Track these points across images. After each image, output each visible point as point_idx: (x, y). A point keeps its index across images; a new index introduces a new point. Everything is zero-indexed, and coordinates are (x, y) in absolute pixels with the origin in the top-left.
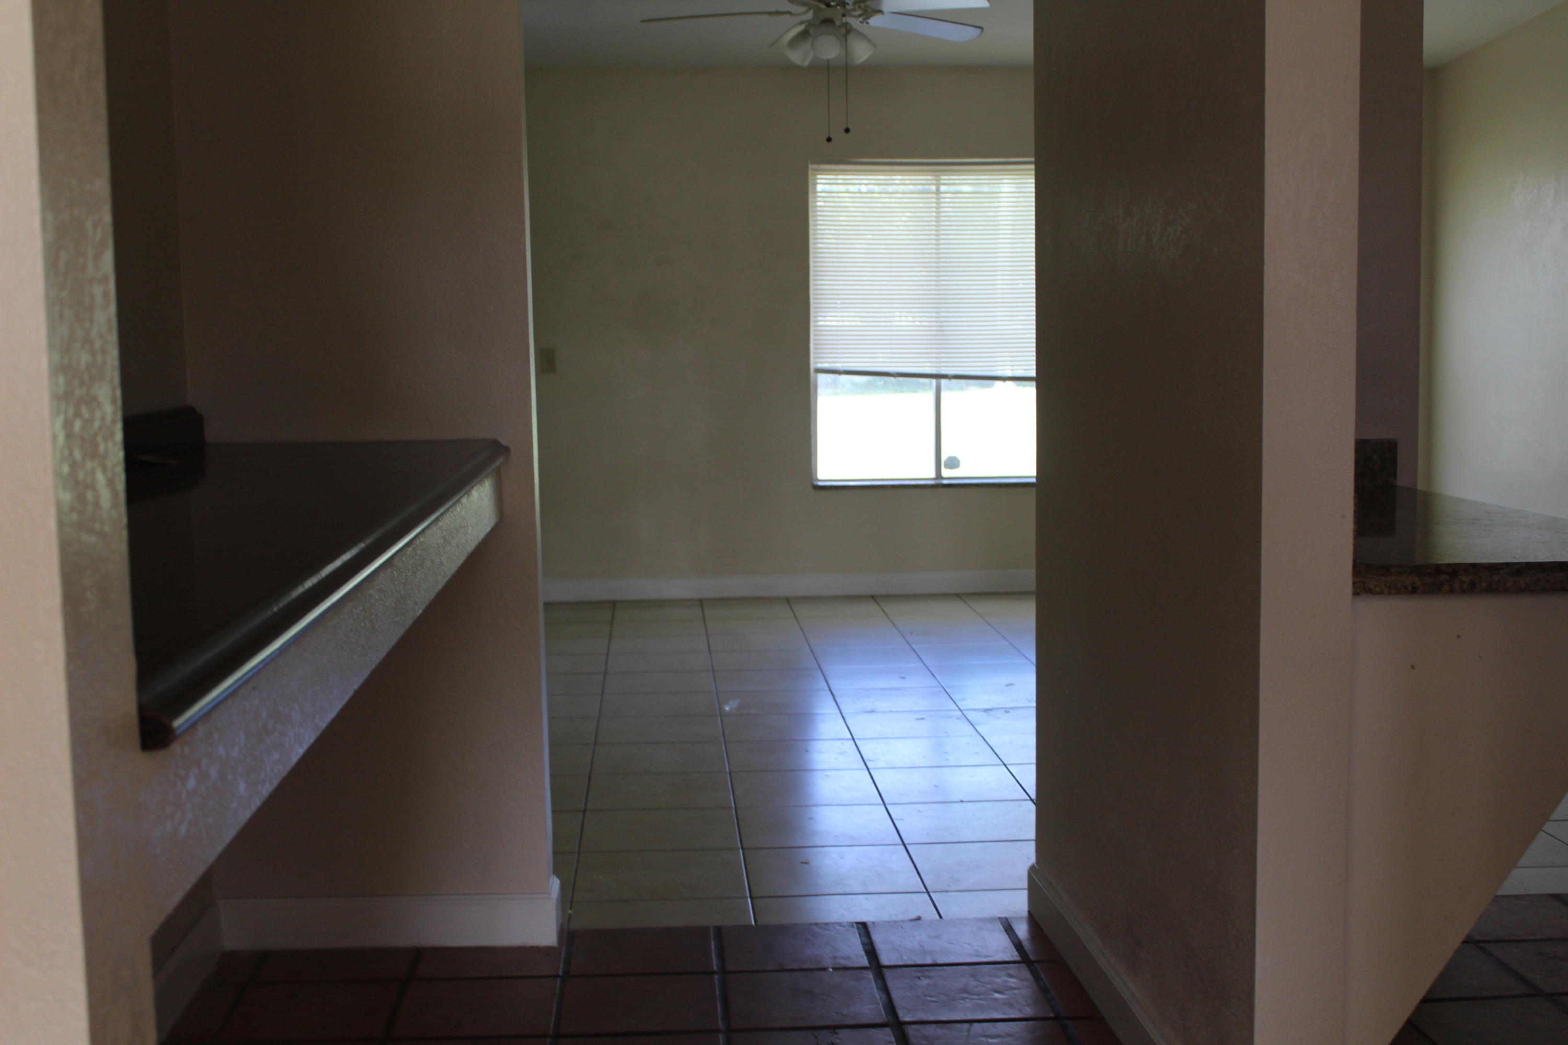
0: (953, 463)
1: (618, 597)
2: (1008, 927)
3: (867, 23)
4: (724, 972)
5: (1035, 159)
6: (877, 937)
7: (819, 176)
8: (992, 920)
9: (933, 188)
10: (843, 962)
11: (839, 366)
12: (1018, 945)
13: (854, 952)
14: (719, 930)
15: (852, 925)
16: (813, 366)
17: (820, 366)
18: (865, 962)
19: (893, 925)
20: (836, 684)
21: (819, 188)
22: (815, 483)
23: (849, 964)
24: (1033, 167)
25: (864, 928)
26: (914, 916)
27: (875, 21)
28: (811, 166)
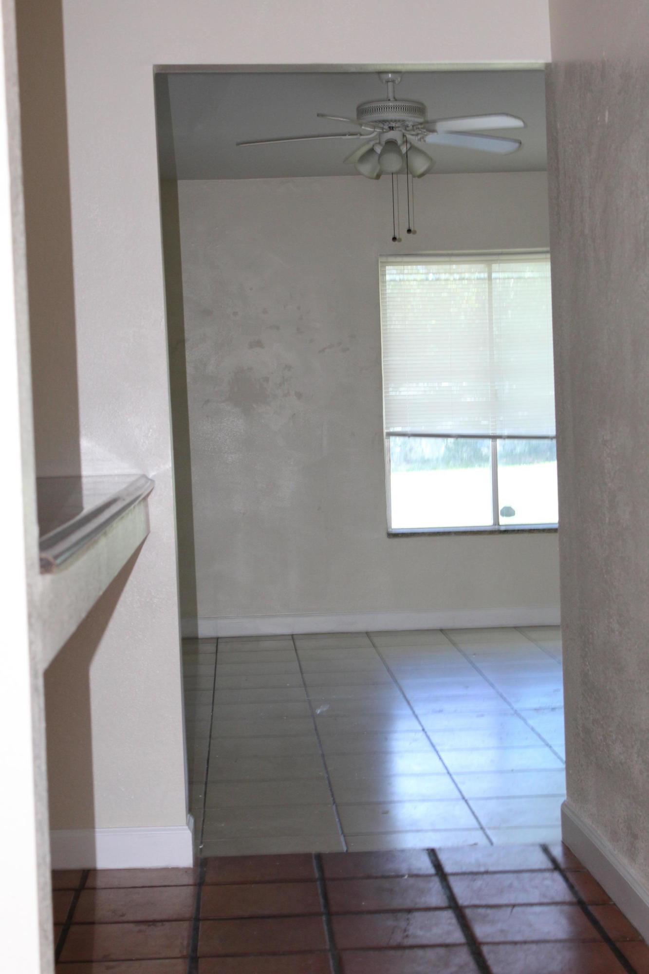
0: (509, 512)
1: (222, 633)
2: (545, 849)
3: (425, 141)
4: (323, 879)
5: (551, 249)
6: (443, 857)
7: (387, 267)
8: (533, 845)
9: (486, 275)
10: (415, 872)
11: (408, 429)
12: (553, 860)
13: (425, 865)
14: (319, 857)
15: (424, 850)
16: (385, 431)
17: (391, 430)
18: (432, 870)
19: (455, 849)
20: (409, 694)
21: (388, 277)
22: (390, 530)
23: (421, 872)
24: (549, 256)
25: (432, 853)
26: (472, 842)
27: (431, 138)
28: (381, 260)
